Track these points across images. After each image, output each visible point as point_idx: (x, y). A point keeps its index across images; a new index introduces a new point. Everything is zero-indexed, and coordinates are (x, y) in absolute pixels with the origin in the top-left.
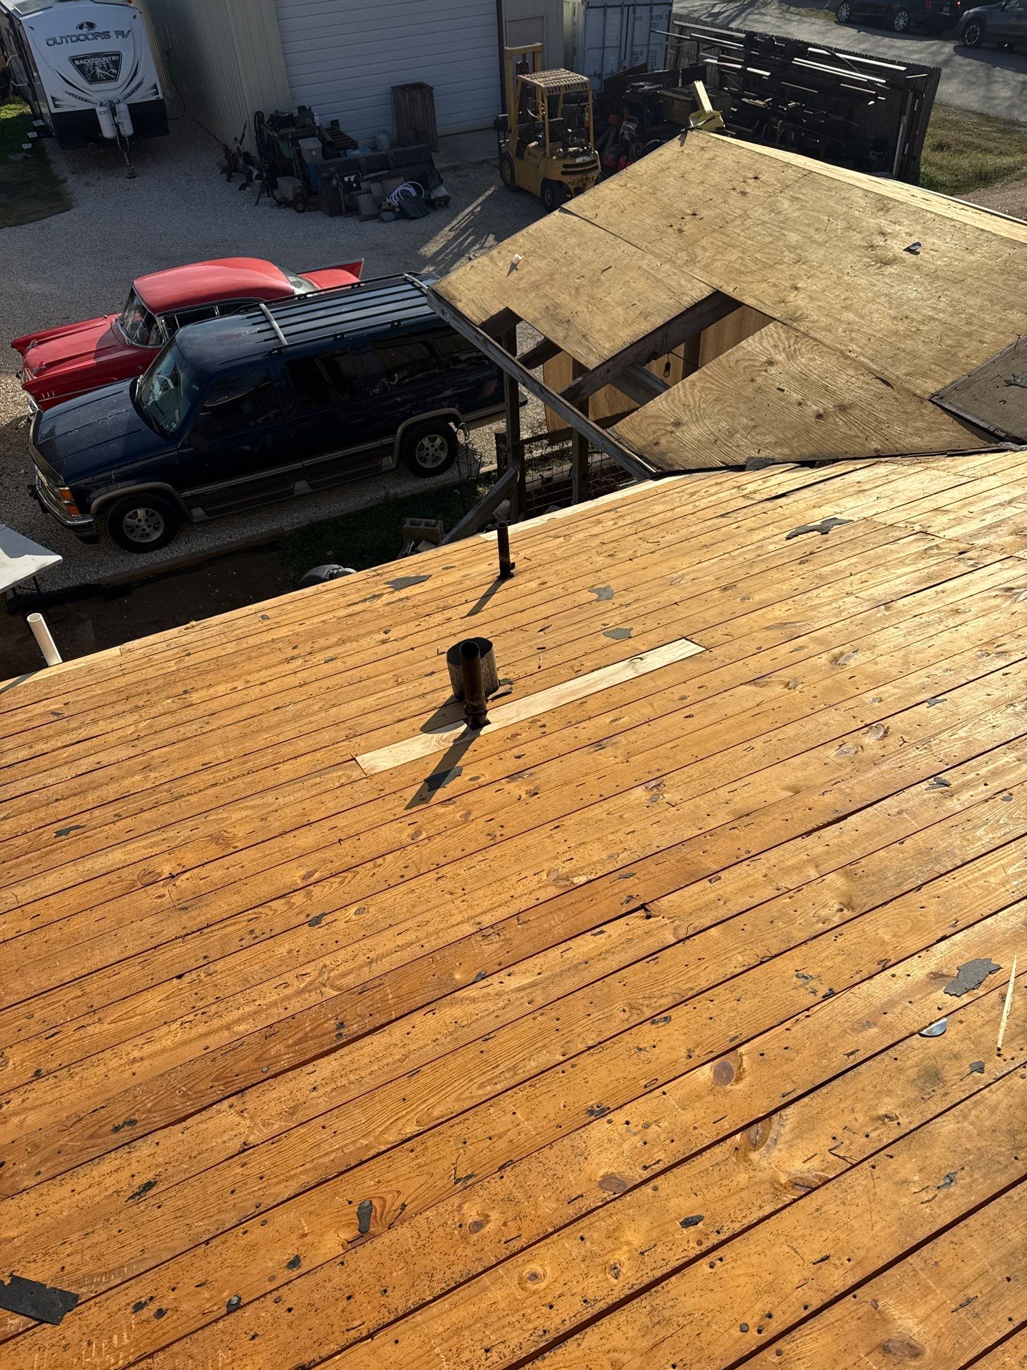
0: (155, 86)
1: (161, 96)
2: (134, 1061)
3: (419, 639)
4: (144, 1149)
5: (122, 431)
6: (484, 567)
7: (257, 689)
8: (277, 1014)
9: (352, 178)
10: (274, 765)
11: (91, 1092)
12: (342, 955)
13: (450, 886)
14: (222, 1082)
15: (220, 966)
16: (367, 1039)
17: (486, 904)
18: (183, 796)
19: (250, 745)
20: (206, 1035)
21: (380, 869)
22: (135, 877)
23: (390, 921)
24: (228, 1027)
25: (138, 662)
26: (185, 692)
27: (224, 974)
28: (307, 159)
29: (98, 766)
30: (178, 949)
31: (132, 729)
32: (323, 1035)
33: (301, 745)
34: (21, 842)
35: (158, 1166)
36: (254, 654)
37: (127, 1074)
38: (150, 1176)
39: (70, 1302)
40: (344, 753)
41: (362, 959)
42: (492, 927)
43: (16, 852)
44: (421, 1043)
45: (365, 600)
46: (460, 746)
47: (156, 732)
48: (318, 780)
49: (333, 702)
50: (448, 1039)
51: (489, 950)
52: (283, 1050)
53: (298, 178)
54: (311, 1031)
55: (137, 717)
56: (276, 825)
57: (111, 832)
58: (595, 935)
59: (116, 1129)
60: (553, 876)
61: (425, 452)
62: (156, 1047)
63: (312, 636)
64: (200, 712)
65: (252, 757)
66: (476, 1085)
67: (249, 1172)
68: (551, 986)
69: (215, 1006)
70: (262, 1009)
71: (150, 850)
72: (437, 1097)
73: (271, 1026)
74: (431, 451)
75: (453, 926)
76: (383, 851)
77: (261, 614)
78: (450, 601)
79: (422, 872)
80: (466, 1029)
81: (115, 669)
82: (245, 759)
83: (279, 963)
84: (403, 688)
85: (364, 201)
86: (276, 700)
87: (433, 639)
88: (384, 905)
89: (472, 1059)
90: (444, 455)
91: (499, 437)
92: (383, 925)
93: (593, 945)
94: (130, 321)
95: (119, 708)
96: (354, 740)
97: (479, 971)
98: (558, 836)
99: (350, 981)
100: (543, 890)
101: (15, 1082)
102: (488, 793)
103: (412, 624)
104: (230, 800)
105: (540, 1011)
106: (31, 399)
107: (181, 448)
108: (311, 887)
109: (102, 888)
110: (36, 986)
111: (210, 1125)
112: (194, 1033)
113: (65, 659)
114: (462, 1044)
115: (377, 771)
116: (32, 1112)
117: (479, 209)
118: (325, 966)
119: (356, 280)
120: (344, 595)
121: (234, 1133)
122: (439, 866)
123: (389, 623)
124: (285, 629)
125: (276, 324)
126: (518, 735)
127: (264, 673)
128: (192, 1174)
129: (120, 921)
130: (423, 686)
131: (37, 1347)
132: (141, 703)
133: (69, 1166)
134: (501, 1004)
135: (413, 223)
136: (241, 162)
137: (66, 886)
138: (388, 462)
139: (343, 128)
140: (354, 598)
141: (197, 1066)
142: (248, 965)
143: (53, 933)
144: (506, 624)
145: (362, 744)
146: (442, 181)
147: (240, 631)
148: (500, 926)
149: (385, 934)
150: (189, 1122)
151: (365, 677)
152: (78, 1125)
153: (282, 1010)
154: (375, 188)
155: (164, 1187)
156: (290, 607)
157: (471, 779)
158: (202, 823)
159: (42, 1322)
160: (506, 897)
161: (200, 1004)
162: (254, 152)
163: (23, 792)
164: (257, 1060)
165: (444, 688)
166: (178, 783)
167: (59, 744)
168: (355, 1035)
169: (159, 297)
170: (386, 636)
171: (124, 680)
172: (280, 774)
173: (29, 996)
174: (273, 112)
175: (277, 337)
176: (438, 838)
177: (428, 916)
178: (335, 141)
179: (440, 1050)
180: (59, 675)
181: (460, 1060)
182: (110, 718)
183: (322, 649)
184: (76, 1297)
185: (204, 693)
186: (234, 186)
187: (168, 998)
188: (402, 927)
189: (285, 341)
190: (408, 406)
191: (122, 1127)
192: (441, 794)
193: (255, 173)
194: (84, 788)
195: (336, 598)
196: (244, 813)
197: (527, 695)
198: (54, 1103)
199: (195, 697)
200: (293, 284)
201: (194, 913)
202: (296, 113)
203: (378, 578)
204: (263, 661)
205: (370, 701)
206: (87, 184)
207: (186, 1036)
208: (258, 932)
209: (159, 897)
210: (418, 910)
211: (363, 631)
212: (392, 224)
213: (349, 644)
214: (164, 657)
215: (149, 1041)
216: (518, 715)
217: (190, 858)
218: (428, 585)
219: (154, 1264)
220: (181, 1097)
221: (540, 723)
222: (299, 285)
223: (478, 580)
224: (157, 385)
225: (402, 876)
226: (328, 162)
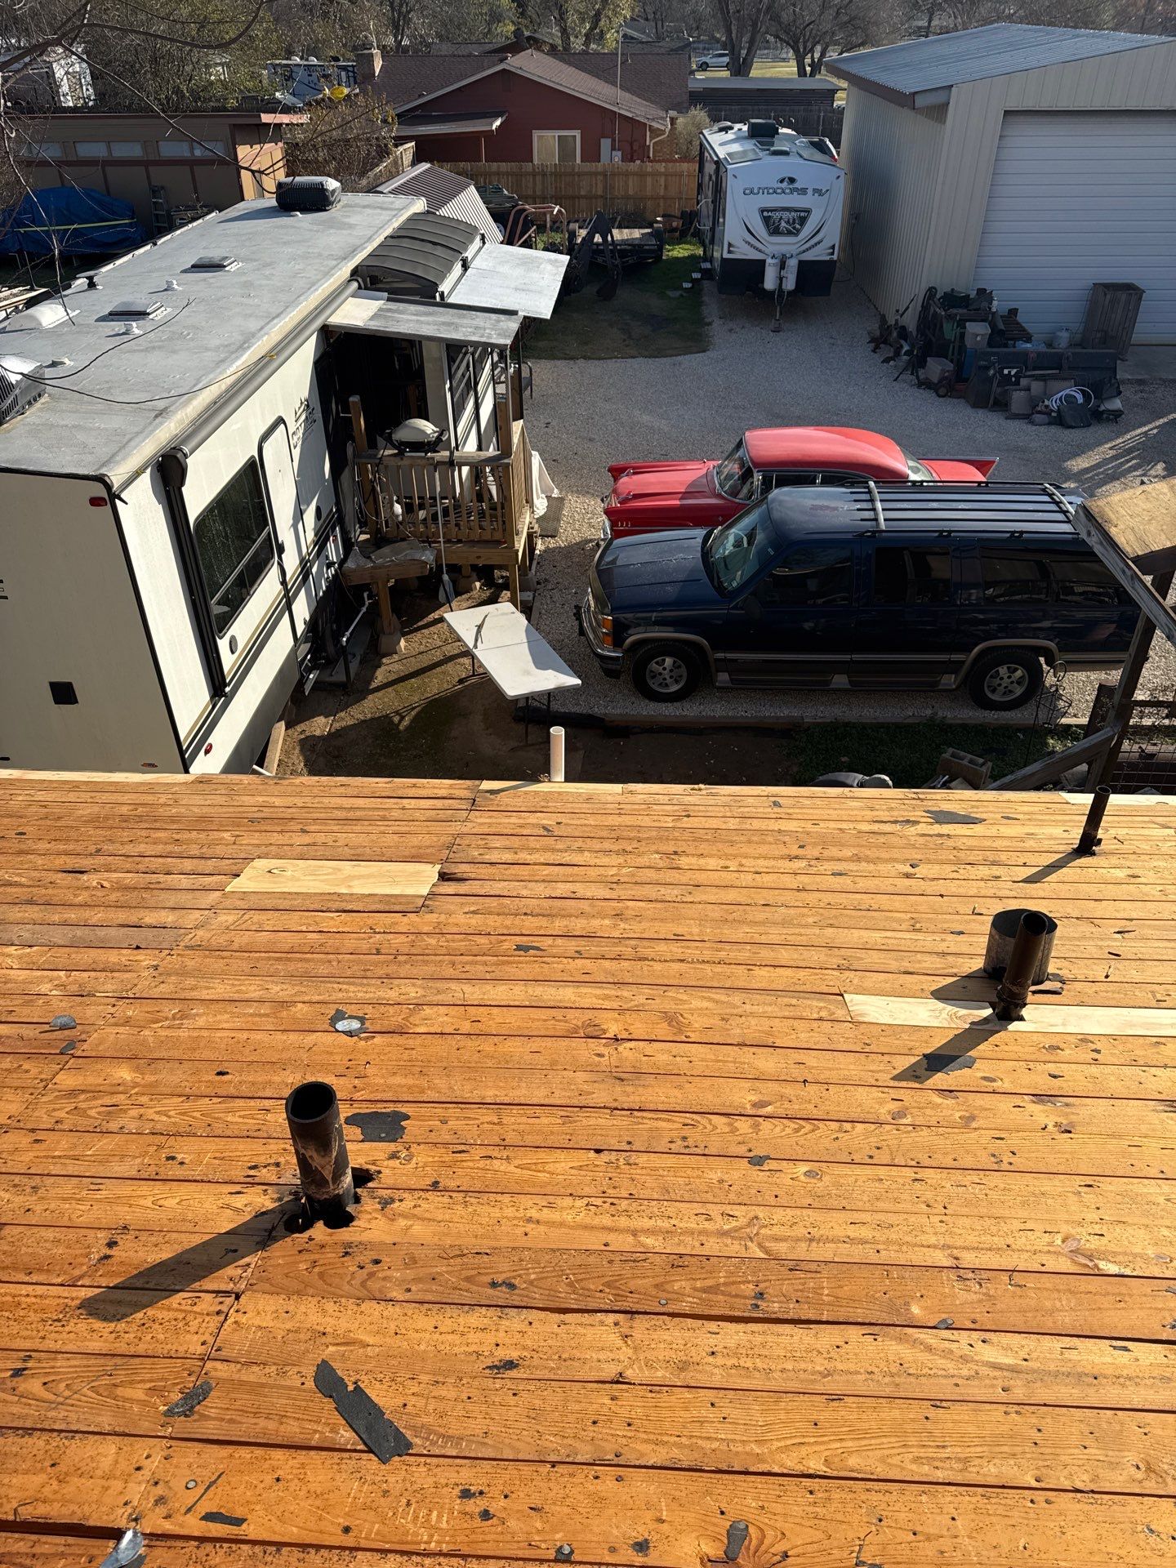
0: (833, 247)
1: (835, 257)
2: (530, 1220)
3: (953, 887)
4: (515, 1321)
5: (681, 577)
6: (1057, 831)
7: (750, 877)
8: (689, 1246)
9: (1013, 372)
10: (750, 966)
11: (481, 1231)
12: (778, 1215)
13: (929, 1195)
14: (613, 1292)
15: (642, 1159)
16: (787, 1329)
17: (972, 1239)
18: (646, 959)
19: (729, 933)
20: (610, 1230)
21: (846, 1136)
22: (580, 1024)
23: (844, 1203)
24: (635, 1233)
25: (636, 807)
26: (675, 853)
27: (644, 1171)
28: (969, 342)
29: (573, 896)
30: (602, 1120)
31: (613, 871)
32: (737, 1296)
33: (784, 955)
34: (483, 941)
35: (524, 1348)
36: (755, 839)
37: (520, 1231)
38: (514, 1354)
39: (402, 1447)
40: (831, 983)
41: (800, 1231)
42: (973, 1270)
43: (475, 949)
44: (852, 1367)
45: (895, 822)
46: (978, 1033)
47: (636, 883)
48: (794, 1001)
49: (831, 922)
50: (887, 1379)
51: (965, 1298)
52: (688, 1290)
53: (952, 361)
54: (725, 1284)
55: (622, 861)
56: (736, 1034)
57: (568, 967)
58: (1115, 1348)
59: (494, 1285)
60: (1073, 1245)
61: (998, 681)
62: (555, 1216)
63: (824, 841)
64: (684, 880)
65: (727, 946)
66: (911, 1456)
67: (618, 1410)
68: (1039, 1384)
69: (626, 1202)
70: (676, 1232)
71: (601, 1002)
72: (857, 1443)
73: (681, 1256)
74: (1006, 681)
75: (923, 1246)
76: (854, 1116)
77: (773, 799)
78: (1003, 857)
79: (896, 1162)
80: (912, 1379)
81: (612, 806)
82: (720, 945)
83: (706, 1189)
84: (920, 936)
85: (1018, 398)
86: (769, 896)
87: (971, 893)
88: (842, 1181)
89: (913, 1420)
90: (1019, 691)
91: (1103, 690)
92: (835, 1203)
93: (1109, 1360)
94: (726, 471)
95: (607, 845)
96: (847, 973)
97: (944, 1316)
98: (1089, 1197)
99: (782, 1248)
100: (1054, 1257)
101: (413, 1183)
102: (1005, 1104)
103: (949, 868)
104: (694, 984)
105: (1016, 1408)
106: (607, 523)
107: (733, 608)
108: (761, 1120)
109: (545, 1020)
110: (458, 1093)
111: (589, 1331)
112: (596, 1221)
113: (567, 779)
114: (903, 1395)
115: (866, 1020)
116: (420, 1222)
117: (1155, 431)
118: (756, 1218)
119: (981, 478)
120: (872, 809)
121: (612, 1356)
122: (919, 1166)
123: (919, 857)
124: (795, 823)
125: (879, 505)
126: (1059, 1048)
127: (761, 862)
128: (557, 1377)
129: (554, 1063)
130: (945, 944)
131: (359, 1475)
132: (629, 849)
133: (438, 1299)
134: (965, 1372)
135: (1067, 432)
136: (895, 334)
137: (512, 1003)
138: (949, 680)
139: (1020, 318)
140: (884, 815)
141: (592, 1259)
142: (672, 1173)
143: (487, 1046)
144: (1072, 909)
145: (855, 981)
146: (1119, 393)
147: (746, 810)
148: (985, 1275)
149: (835, 1214)
150: (568, 1317)
151: (875, 907)
152: (459, 1260)
153: (697, 1244)
154: (1037, 387)
155: (525, 1376)
156: (807, 802)
157: (985, 1078)
158: (660, 996)
159: (370, 1451)
160: (999, 1242)
161: (611, 1192)
162: (912, 327)
163: (497, 893)
164: (656, 1286)
165: (972, 956)
166: (645, 943)
167: (542, 860)
168: (774, 1316)
169: (762, 453)
170: (911, 870)
171: (620, 819)
172: (754, 977)
173: (449, 1100)
174: (948, 290)
175: (876, 520)
176: (925, 1132)
177: (892, 1219)
178: (1008, 329)
179: (873, 1389)
180: (559, 793)
181: (896, 1413)
182: (597, 852)
183: (832, 859)
184: (409, 1445)
185: (693, 860)
186: (878, 358)
187: (580, 1168)
188: (857, 1217)
189: (883, 525)
190: (994, 626)
191: (501, 1285)
192: (939, 1079)
193: (906, 348)
194: (554, 912)
195: (862, 809)
196: (705, 1004)
197: (1081, 1004)
198: (442, 1224)
199: (684, 861)
200: (910, 468)
201: (630, 1089)
202: (973, 294)
203: (918, 802)
204: (763, 849)
205: (876, 937)
206: (730, 330)
207: (588, 1221)
208: (690, 1142)
209: (599, 1055)
210: (881, 1205)
211: (884, 855)
212: (1042, 429)
213: (864, 864)
214: (663, 810)
215: (550, 1206)
216: (1064, 1025)
217: (639, 1029)
218: (978, 829)
219: (492, 1455)
220: (567, 1285)
221: (1094, 1047)
222: (916, 470)
223: (1046, 845)
224: (731, 539)
225: (871, 1157)
226: (989, 350)
